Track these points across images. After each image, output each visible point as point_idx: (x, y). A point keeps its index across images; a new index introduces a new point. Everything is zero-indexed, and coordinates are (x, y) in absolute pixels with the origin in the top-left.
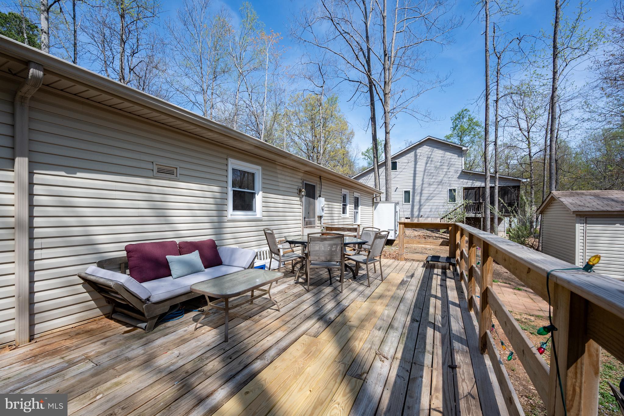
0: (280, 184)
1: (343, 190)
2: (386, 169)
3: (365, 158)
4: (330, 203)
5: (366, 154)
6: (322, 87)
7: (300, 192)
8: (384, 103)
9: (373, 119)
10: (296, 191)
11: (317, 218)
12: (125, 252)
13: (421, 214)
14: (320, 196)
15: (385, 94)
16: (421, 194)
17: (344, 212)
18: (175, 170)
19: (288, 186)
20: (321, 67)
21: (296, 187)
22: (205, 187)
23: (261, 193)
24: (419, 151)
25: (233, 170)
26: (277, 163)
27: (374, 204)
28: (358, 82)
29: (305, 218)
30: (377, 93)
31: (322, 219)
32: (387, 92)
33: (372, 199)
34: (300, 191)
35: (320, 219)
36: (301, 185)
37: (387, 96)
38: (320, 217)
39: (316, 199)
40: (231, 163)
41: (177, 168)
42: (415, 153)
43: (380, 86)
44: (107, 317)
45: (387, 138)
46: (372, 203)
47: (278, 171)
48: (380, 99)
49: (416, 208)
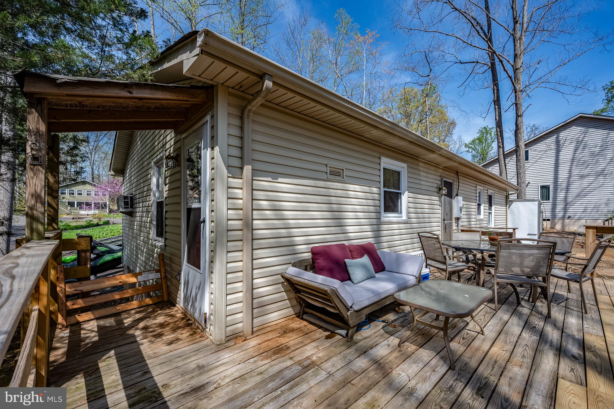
0: (423, 183)
1: (478, 187)
2: (518, 161)
3: (468, 151)
4: (468, 203)
5: (470, 146)
6: (428, 76)
7: (440, 191)
8: (514, 80)
9: (497, 102)
10: (436, 190)
11: (454, 221)
12: (310, 254)
13: (568, 215)
14: (457, 195)
15: (515, 70)
16: (567, 189)
17: (479, 213)
18: (342, 171)
19: (429, 184)
20: (427, 54)
21: (436, 185)
22: (366, 189)
23: (406, 192)
24: (563, 135)
25: (384, 169)
26: (420, 159)
27: (508, 202)
28: (473, 62)
29: (444, 220)
30: (505, 70)
31: (460, 221)
32: (519, 66)
33: (504, 197)
34: (440, 189)
35: (457, 221)
36: (439, 183)
37: (518, 71)
38: (458, 219)
39: (453, 198)
40: (383, 162)
41: (343, 170)
42: (558, 137)
43: (509, 62)
44: (298, 317)
45: (519, 122)
46: (505, 201)
47: (421, 169)
48: (509, 76)
49: (560, 207)
